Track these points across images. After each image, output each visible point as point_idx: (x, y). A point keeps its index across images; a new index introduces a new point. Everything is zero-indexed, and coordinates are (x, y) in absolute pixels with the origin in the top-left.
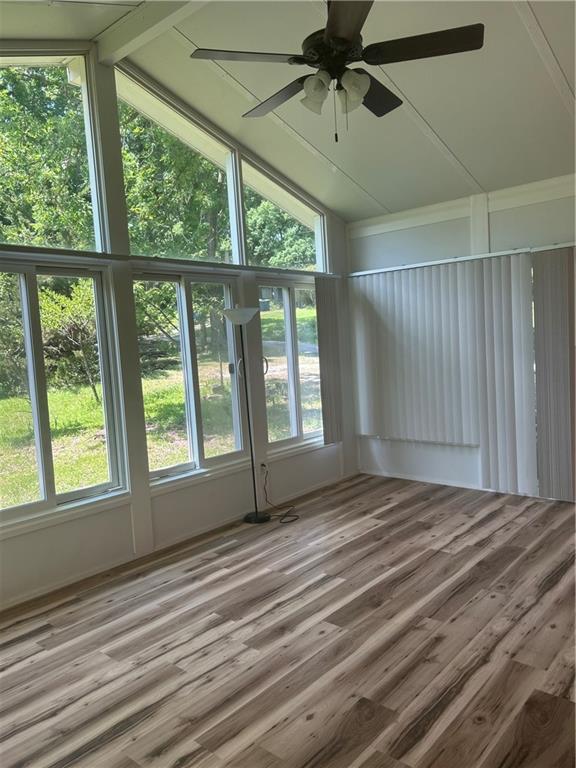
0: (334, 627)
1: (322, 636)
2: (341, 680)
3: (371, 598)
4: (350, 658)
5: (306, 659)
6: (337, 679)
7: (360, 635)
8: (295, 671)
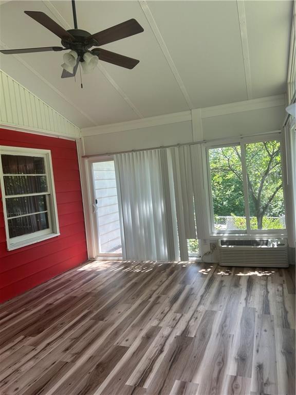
0: (122, 345)
1: (127, 338)
2: (112, 324)
3: (104, 370)
4: (110, 332)
5: (129, 328)
6: (114, 324)
7: (107, 343)
8: (131, 323)
